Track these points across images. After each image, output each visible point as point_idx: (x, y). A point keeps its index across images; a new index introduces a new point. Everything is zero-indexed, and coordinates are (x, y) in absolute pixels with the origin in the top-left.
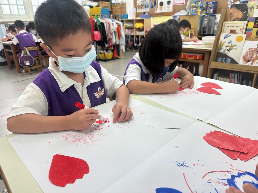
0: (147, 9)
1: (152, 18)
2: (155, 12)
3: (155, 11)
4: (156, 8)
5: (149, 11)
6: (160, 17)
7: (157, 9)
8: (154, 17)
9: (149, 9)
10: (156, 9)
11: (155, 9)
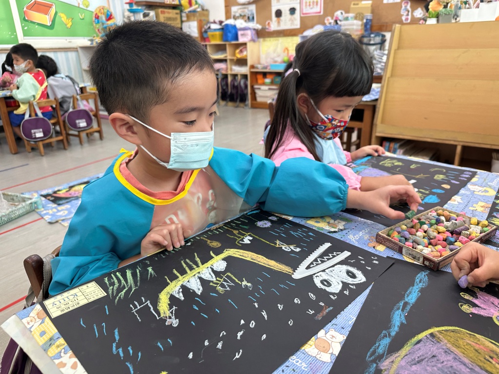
1: (261, 40)
2: (267, 28)
4: (269, 21)
6: (277, 38)
7: (271, 23)
8: (266, 39)
9: (255, 22)
10: (269, 23)
11: (267, 23)
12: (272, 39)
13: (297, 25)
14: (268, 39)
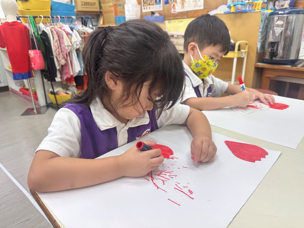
0: (159, 5)
1: (167, 22)
2: (173, 10)
3: (171, 10)
4: (174, 3)
5: (162, 9)
6: (181, 20)
7: (176, 4)
8: (171, 21)
9: (161, 5)
10: (174, 5)
11: (172, 5)
12: (176, 21)
13: (200, 6)
14: (173, 21)
